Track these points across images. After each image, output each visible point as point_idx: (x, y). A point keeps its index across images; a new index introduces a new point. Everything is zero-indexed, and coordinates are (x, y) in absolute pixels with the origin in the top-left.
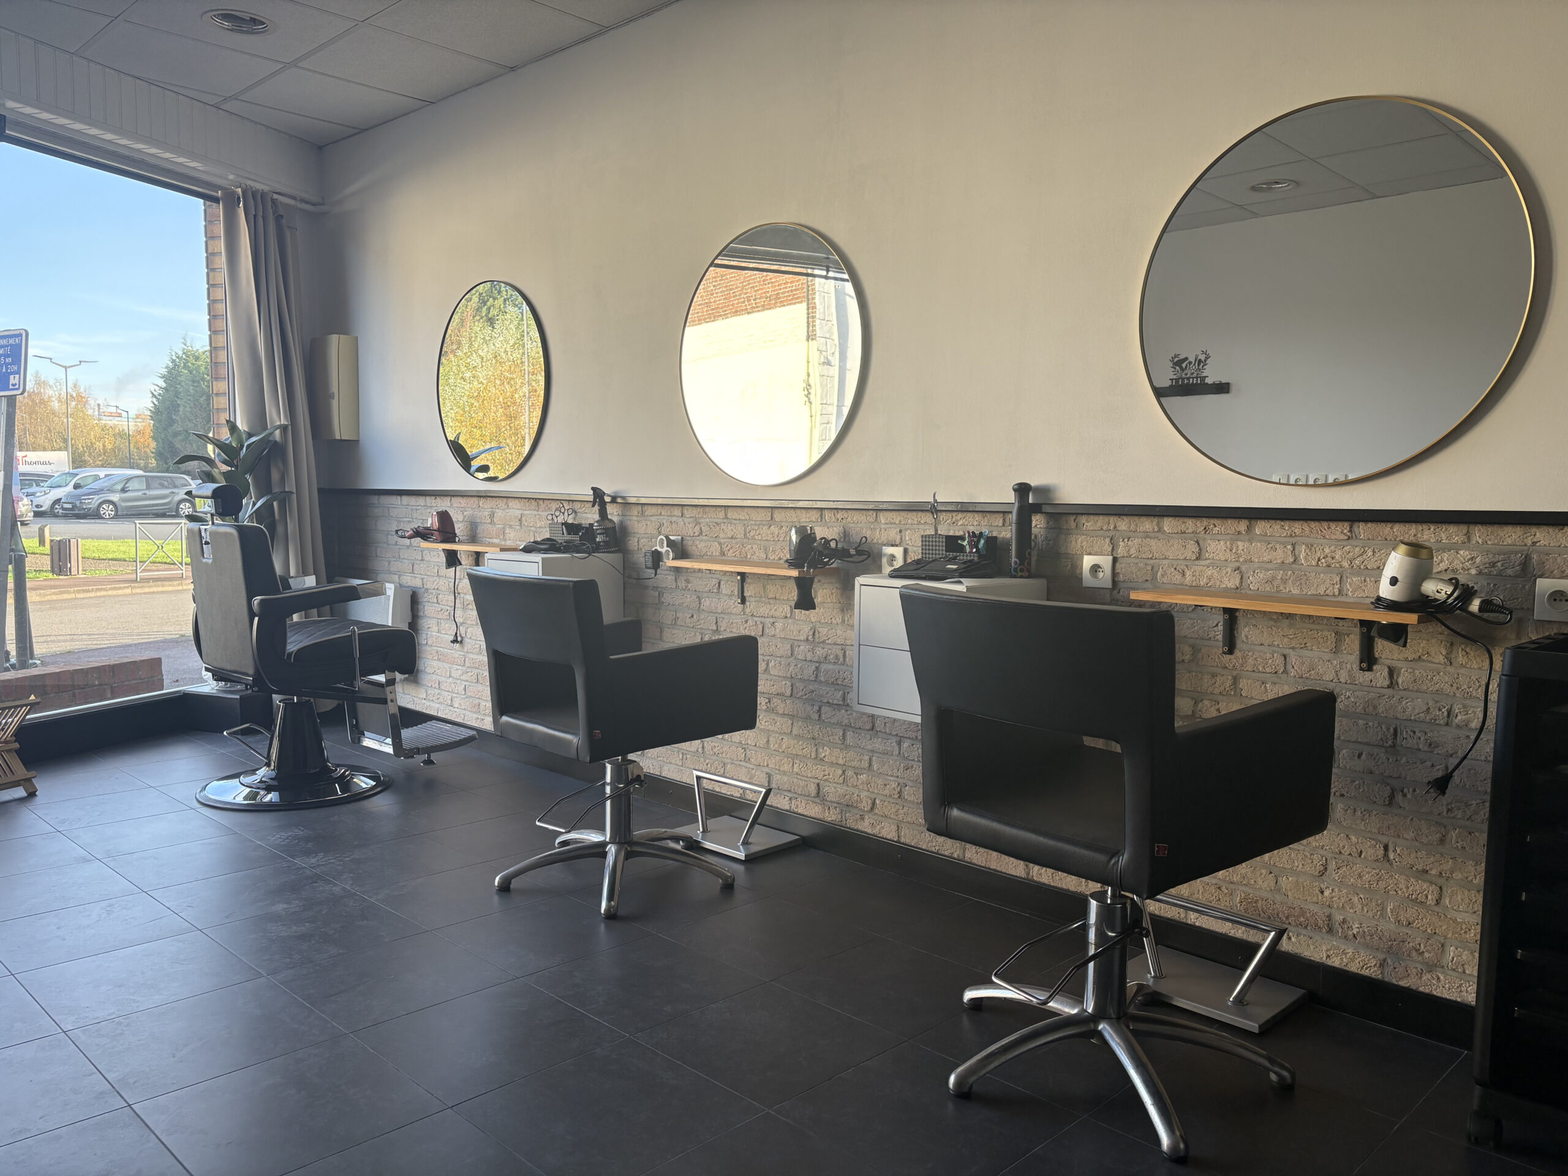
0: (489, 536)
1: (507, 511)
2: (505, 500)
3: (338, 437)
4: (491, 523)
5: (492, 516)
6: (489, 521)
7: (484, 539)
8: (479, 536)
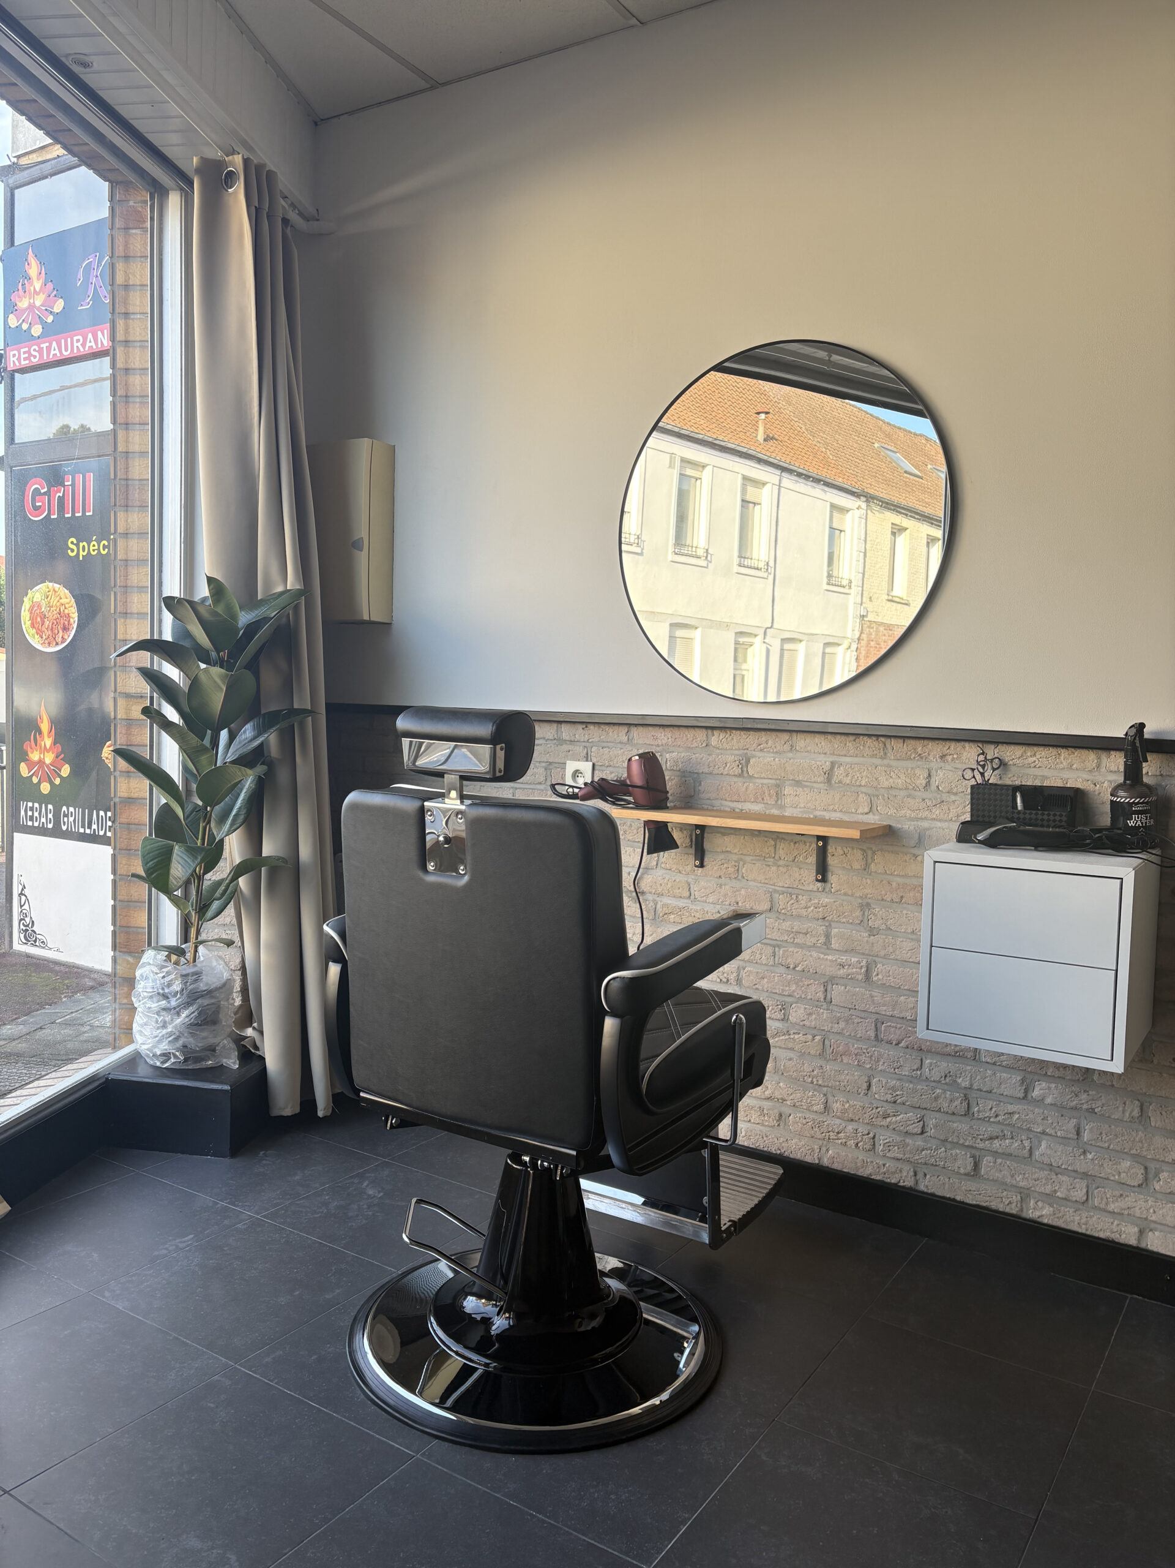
0: (735, 798)
1: (790, 755)
2: (786, 736)
3: (366, 617)
4: (741, 775)
5: (745, 762)
6: (738, 771)
7: (717, 803)
8: (702, 796)
